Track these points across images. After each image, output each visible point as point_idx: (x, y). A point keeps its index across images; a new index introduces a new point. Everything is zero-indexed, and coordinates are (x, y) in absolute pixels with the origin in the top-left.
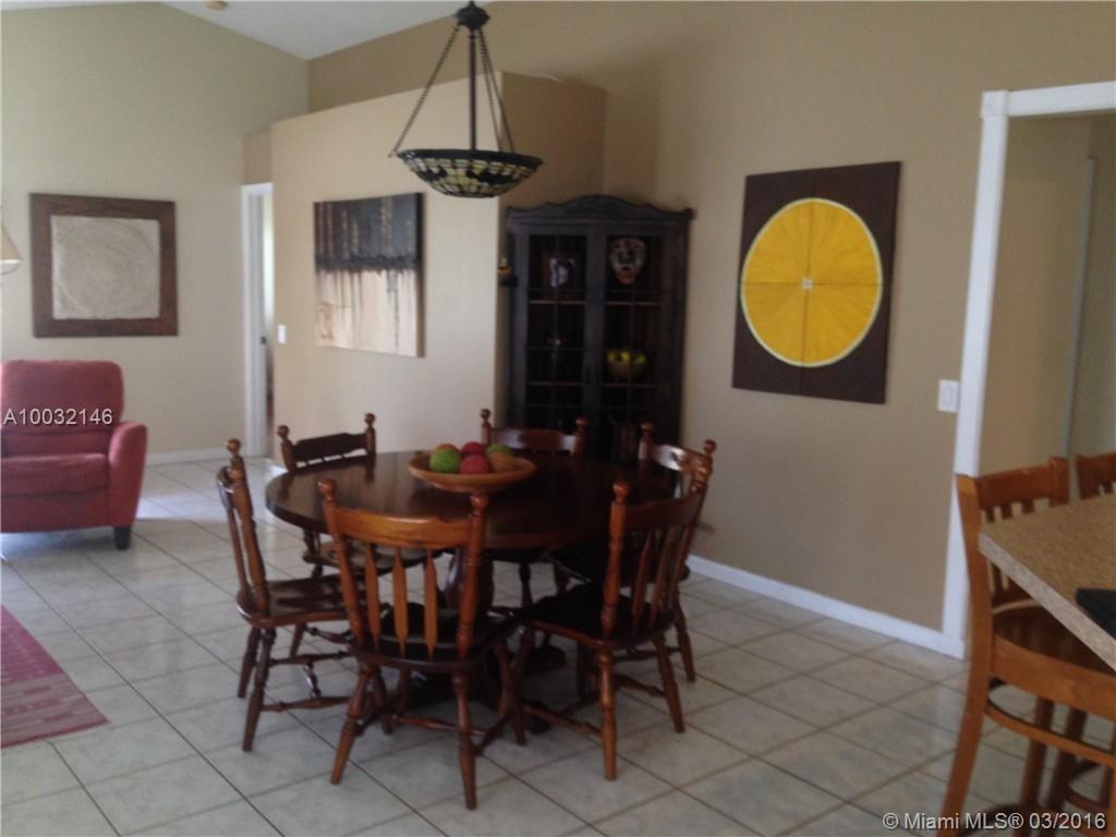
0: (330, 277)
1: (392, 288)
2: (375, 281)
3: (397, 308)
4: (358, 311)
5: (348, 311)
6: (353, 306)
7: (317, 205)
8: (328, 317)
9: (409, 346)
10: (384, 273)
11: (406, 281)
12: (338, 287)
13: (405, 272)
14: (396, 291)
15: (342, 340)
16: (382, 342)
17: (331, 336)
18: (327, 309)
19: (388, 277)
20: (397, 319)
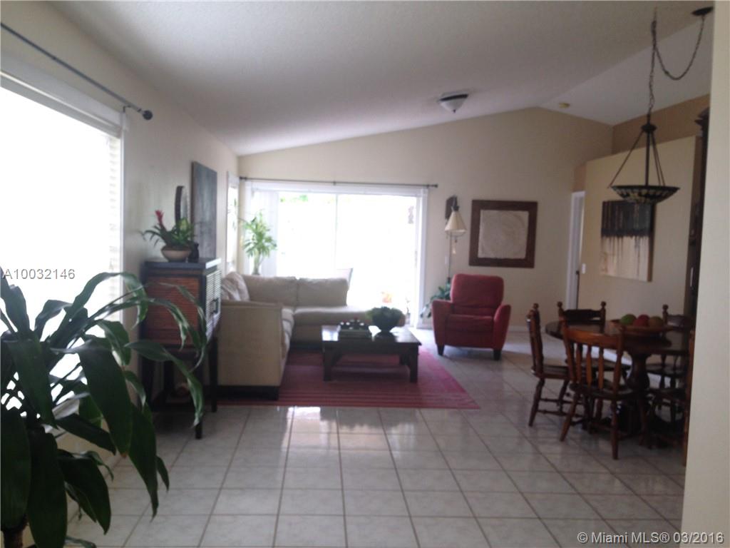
0: (608, 240)
1: (637, 246)
2: (629, 242)
3: (639, 256)
4: (620, 257)
5: (616, 257)
6: (618, 255)
7: (604, 203)
8: (606, 260)
9: (644, 276)
10: (634, 238)
11: (644, 242)
12: (611, 244)
13: (644, 238)
14: (639, 247)
15: (612, 273)
16: (630, 273)
17: (606, 270)
18: (605, 256)
19: (636, 240)
20: (639, 262)
